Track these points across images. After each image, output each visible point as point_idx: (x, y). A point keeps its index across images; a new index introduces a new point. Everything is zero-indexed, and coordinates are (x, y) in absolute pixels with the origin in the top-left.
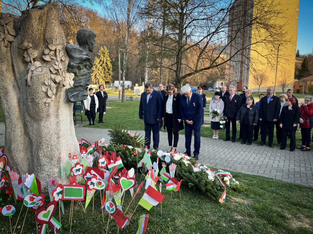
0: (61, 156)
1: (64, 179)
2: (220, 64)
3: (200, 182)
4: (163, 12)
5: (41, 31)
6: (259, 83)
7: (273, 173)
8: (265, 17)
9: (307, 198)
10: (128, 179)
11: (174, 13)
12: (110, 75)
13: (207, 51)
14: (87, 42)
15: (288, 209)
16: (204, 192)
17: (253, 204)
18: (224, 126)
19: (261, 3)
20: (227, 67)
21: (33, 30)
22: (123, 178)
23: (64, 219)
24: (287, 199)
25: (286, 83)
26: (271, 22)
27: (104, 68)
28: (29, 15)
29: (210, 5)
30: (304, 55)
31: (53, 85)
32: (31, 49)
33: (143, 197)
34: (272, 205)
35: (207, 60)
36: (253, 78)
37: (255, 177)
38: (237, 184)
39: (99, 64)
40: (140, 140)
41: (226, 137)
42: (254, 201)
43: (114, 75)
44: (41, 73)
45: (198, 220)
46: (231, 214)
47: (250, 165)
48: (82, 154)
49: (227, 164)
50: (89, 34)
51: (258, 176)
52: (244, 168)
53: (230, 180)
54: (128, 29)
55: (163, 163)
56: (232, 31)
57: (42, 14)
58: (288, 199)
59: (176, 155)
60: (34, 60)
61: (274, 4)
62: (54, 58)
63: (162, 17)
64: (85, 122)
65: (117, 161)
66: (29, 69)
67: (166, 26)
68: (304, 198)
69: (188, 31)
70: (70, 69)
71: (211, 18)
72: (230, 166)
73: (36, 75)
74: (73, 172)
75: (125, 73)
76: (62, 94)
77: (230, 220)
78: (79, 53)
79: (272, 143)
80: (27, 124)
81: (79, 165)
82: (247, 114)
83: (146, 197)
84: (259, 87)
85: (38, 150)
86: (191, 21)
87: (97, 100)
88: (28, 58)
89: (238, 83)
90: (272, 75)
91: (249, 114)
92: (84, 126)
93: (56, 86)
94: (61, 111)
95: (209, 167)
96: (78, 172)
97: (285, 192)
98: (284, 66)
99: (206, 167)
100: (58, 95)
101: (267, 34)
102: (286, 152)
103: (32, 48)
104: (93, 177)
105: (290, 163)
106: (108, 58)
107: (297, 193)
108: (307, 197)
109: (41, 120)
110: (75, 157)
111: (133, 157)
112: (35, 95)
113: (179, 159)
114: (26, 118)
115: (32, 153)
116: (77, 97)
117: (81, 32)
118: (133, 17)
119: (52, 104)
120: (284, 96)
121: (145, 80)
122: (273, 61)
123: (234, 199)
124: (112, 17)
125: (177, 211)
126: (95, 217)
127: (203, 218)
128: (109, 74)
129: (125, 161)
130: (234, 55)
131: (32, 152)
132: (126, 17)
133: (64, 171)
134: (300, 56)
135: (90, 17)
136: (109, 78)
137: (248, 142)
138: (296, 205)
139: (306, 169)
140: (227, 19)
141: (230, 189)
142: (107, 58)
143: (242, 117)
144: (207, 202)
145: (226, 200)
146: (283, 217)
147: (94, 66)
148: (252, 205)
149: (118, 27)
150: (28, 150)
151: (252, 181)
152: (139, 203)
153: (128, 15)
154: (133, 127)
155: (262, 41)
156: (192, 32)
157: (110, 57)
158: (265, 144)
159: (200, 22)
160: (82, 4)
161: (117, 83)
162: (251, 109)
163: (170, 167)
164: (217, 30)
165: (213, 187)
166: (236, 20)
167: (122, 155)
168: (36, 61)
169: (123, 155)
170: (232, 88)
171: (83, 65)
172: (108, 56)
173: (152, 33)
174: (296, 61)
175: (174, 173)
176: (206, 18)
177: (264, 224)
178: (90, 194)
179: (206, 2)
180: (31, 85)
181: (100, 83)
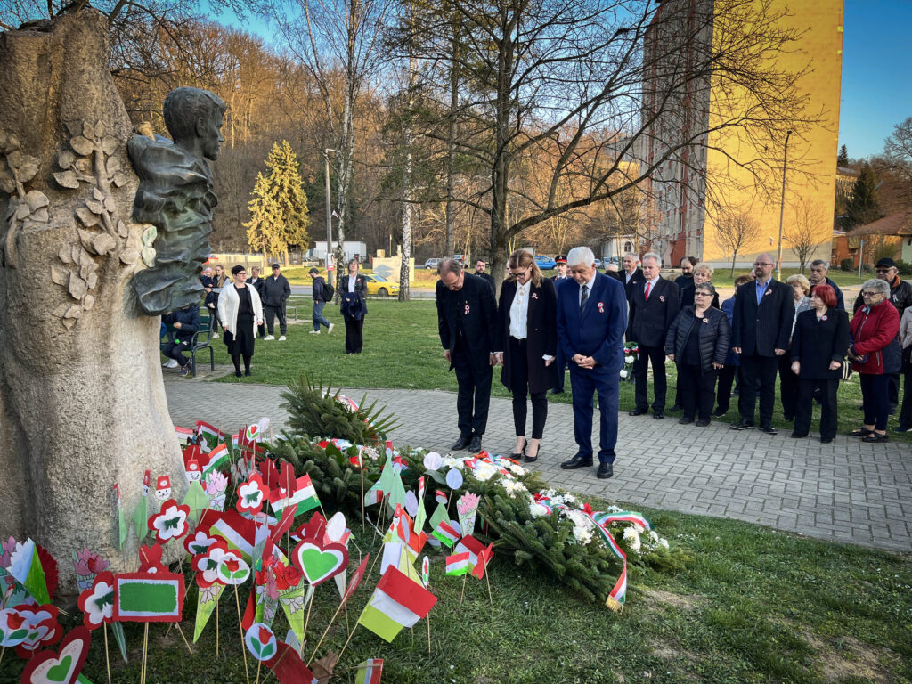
0: (120, 481)
1: (132, 551)
2: (620, 190)
3: (548, 548)
4: (450, 40)
5: (46, 97)
6: (734, 242)
7: (769, 511)
8: (746, 53)
9: (871, 585)
10: (323, 549)
11: (483, 42)
12: (301, 224)
13: (582, 151)
14: (196, 131)
15: (812, 621)
16: (563, 578)
17: (707, 607)
18: (631, 370)
19: (734, 9)
20: (641, 197)
21: (22, 96)
22: (306, 547)
23: (124, 678)
24: (809, 591)
25: (811, 243)
26: (763, 67)
27: (284, 205)
28: (8, 49)
29: (587, 18)
30: (862, 160)
31: (86, 261)
32: (17, 152)
33: (371, 602)
34: (766, 611)
35: (581, 177)
36: (716, 229)
37: (717, 523)
38: (664, 548)
39: (268, 193)
40: (377, 420)
41: (635, 405)
42: (711, 599)
43: (313, 225)
44: (45, 227)
45: (542, 664)
46: (642, 641)
47: (706, 487)
48: (189, 473)
49: (636, 485)
50: (200, 103)
51: (728, 519)
52: (686, 496)
53: (641, 535)
54: (351, 91)
55: (438, 491)
56: (653, 92)
57: (48, 47)
58: (815, 590)
59: (481, 464)
60: (28, 186)
61: (769, 13)
62: (88, 178)
63: (449, 56)
64: (223, 367)
65: (296, 490)
66: (12, 216)
67: (462, 80)
68: (862, 584)
69: (525, 93)
70: (141, 213)
71: (589, 56)
72: (646, 490)
73: (30, 231)
74: (155, 529)
75: (345, 218)
76: (120, 289)
77: (639, 662)
78: (170, 162)
79: (770, 419)
80: (10, 383)
81: (174, 508)
82: (694, 336)
83: (379, 601)
84: (735, 253)
85: (47, 464)
86: (531, 63)
87: (256, 302)
88: (10, 182)
89: (673, 243)
90: (771, 219)
91: (701, 335)
92: (217, 380)
93: (96, 266)
94: (116, 341)
95: (581, 496)
96: (171, 529)
97: (804, 570)
98: (804, 193)
99: (572, 499)
100: (106, 292)
101: (750, 100)
102: (810, 446)
103: (17, 149)
104: (214, 546)
105: (819, 480)
106: (296, 176)
107: (841, 569)
108: (869, 581)
109: (52, 372)
110: (164, 483)
111: (349, 475)
112: (29, 295)
113: (488, 478)
114: (7, 365)
115: (29, 472)
116: (167, 298)
117: (177, 97)
118: (363, 55)
119: (85, 322)
120: (798, 281)
121: (404, 239)
122: (771, 179)
123: (654, 594)
124: (304, 57)
125: (479, 638)
126: (222, 668)
127: (556, 658)
128: (297, 222)
129: (327, 489)
130: (659, 163)
131: (28, 470)
132: (344, 54)
133: (128, 525)
134: (849, 163)
135: (240, 56)
136: (299, 235)
137: (700, 418)
138: (836, 608)
139: (866, 494)
140: (639, 59)
141: (643, 564)
142: (291, 175)
143: (681, 345)
144: (570, 608)
145: (630, 599)
146: (798, 647)
147: (254, 201)
148: (705, 612)
149: (322, 85)
150: (17, 464)
151: (709, 535)
152: (359, 621)
153: (350, 48)
154: (366, 379)
155: (738, 120)
156: (533, 97)
157: (300, 172)
158: (751, 423)
159: (559, 67)
160: (213, 17)
161: (321, 247)
162: (706, 320)
163: (459, 502)
164: (607, 90)
165: (587, 561)
166: (663, 62)
167: (318, 468)
168: (33, 189)
169: (322, 469)
170: (653, 261)
171: (184, 200)
172: (296, 170)
173: (421, 100)
174: (838, 176)
175: (473, 520)
176: (577, 57)
177: (740, 672)
178: (210, 597)
179: (576, 9)
180: (16, 264)
181: (272, 250)
